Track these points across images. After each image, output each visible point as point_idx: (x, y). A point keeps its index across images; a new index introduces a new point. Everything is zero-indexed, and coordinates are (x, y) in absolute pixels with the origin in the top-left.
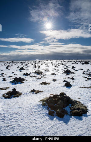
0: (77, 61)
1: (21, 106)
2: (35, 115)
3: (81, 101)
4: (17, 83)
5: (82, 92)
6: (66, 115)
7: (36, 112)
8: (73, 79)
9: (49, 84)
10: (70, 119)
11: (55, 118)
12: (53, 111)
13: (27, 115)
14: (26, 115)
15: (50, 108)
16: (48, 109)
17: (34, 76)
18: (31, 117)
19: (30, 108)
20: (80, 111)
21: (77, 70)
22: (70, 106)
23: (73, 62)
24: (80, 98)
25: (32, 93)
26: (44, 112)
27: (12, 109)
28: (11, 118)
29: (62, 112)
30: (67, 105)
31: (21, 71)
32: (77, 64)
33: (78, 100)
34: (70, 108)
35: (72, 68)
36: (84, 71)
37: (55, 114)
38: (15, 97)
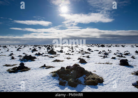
0: (93, 45)
1: (27, 79)
2: (43, 86)
3: (96, 74)
4: (27, 61)
5: (98, 67)
6: (80, 85)
7: (44, 83)
8: (88, 57)
9: (62, 61)
10: (84, 88)
11: (66, 87)
12: (65, 81)
13: (33, 86)
14: (31, 86)
15: (61, 79)
16: (59, 80)
17: (47, 56)
18: (37, 88)
19: (38, 79)
20: (96, 81)
21: (92, 51)
22: (85, 77)
23: (89, 46)
24: (95, 71)
25: (43, 68)
26: (54, 83)
27: (16, 81)
28: (13, 89)
29: (75, 81)
30: (81, 76)
31: (33, 52)
32: (93, 47)
33: (94, 73)
34: (85, 78)
35: (88, 50)
36: (100, 52)
37: (67, 84)
38: (21, 71)
